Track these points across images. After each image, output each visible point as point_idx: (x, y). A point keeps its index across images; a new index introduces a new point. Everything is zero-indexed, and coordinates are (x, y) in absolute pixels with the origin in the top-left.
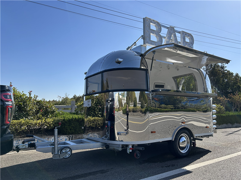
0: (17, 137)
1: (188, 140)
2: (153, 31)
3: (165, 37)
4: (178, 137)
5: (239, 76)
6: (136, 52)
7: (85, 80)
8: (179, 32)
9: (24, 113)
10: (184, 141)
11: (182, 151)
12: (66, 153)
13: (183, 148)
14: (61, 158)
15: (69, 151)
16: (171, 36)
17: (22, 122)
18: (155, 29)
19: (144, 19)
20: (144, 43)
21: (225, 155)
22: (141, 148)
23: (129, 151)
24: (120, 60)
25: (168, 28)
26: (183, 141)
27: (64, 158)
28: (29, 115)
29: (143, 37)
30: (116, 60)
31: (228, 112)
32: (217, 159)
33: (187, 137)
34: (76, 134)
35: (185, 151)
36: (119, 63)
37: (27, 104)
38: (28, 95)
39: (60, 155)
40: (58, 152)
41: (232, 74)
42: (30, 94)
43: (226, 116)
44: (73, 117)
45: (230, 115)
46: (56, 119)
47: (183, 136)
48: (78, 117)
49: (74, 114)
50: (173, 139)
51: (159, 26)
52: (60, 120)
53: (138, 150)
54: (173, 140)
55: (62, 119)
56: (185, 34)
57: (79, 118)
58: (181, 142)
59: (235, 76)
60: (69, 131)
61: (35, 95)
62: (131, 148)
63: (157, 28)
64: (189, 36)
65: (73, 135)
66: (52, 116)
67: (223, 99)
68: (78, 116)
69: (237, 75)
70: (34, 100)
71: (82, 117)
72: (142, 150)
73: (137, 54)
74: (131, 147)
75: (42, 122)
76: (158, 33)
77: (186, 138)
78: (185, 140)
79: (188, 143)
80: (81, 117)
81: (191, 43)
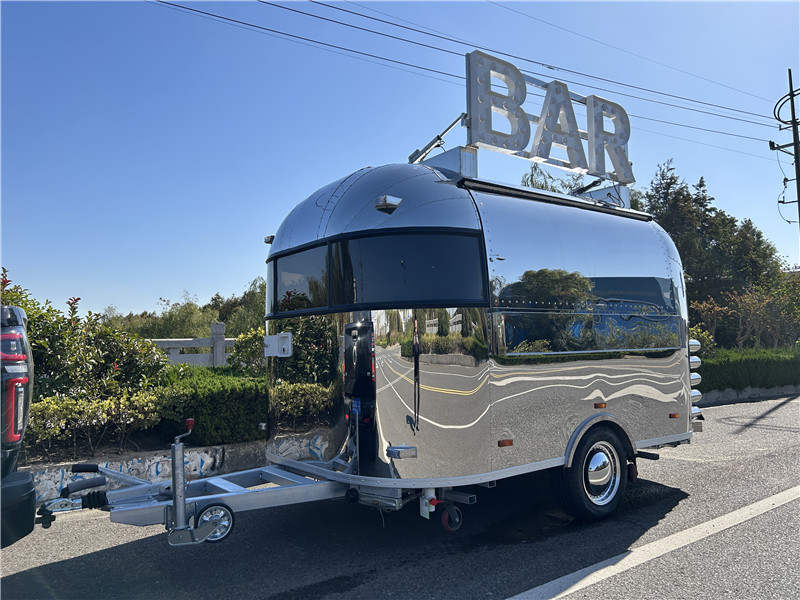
0: (32, 460)
1: (614, 461)
2: (499, 100)
3: (536, 119)
4: (583, 452)
5: (754, 230)
6: (443, 172)
7: (266, 266)
8: (583, 101)
9: (55, 375)
10: (603, 467)
11: (598, 501)
12: (215, 523)
13: (598, 490)
14: (199, 541)
15: (226, 518)
16: (557, 115)
17: (47, 408)
18: (505, 93)
19: (468, 56)
20: (471, 142)
21: (734, 509)
22: (465, 499)
23: (427, 510)
24: (393, 200)
25: (546, 86)
26: (600, 464)
27: (207, 541)
28: (71, 383)
29: (467, 120)
30: (377, 201)
31: (723, 351)
32: (711, 522)
33: (610, 451)
34: (236, 441)
35: (607, 497)
36: (389, 209)
37: (62, 344)
38: (66, 314)
39: (194, 532)
40: (187, 522)
41: (732, 221)
42: (74, 310)
43: (720, 363)
44: (223, 387)
45: (731, 361)
46: (167, 391)
47: (599, 450)
48: (242, 385)
49: (226, 372)
50: (567, 461)
51: (519, 80)
52: (179, 397)
53: (456, 504)
54: (570, 466)
55: (187, 392)
56: (600, 104)
57: (244, 390)
58: (593, 469)
59: (741, 231)
60: (214, 434)
61: (90, 313)
62: (433, 499)
63: (513, 88)
64: (613, 112)
65: (226, 446)
66: (152, 381)
67: (710, 310)
68: (243, 380)
69: (748, 225)
70: (88, 330)
71: (256, 386)
72: (468, 503)
73: (446, 179)
74: (432, 494)
75: (118, 405)
76: (514, 104)
77: (607, 455)
78: (604, 463)
79: (615, 470)
80: (253, 384)
81: (621, 136)
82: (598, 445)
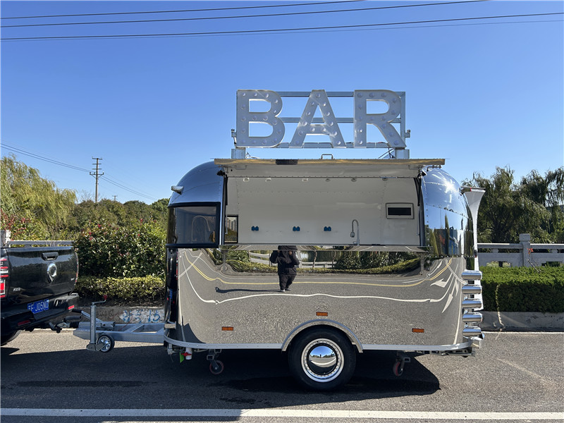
1: (340, 354)
11: (318, 378)
24: (177, 188)
29: (235, 133)
33: (335, 346)
35: (330, 377)
39: (96, 346)
40: (95, 341)
50: (283, 347)
62: (186, 353)
64: (383, 97)
74: (188, 350)
79: (341, 360)
81: (392, 113)
82: (321, 340)
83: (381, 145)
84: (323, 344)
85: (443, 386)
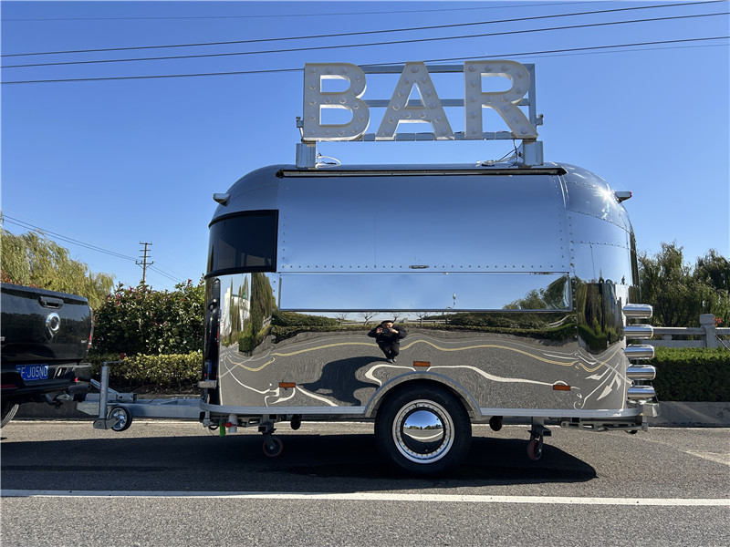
29: (300, 121)
35: (434, 457)
39: (107, 422)
50: (365, 411)
64: (503, 70)
74: (231, 419)
79: (450, 432)
81: (517, 91)
82: (421, 403)
83: (502, 136)
84: (424, 409)
85: (601, 475)
